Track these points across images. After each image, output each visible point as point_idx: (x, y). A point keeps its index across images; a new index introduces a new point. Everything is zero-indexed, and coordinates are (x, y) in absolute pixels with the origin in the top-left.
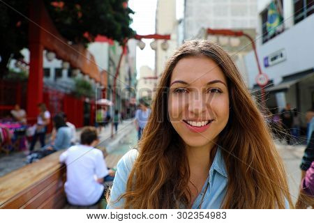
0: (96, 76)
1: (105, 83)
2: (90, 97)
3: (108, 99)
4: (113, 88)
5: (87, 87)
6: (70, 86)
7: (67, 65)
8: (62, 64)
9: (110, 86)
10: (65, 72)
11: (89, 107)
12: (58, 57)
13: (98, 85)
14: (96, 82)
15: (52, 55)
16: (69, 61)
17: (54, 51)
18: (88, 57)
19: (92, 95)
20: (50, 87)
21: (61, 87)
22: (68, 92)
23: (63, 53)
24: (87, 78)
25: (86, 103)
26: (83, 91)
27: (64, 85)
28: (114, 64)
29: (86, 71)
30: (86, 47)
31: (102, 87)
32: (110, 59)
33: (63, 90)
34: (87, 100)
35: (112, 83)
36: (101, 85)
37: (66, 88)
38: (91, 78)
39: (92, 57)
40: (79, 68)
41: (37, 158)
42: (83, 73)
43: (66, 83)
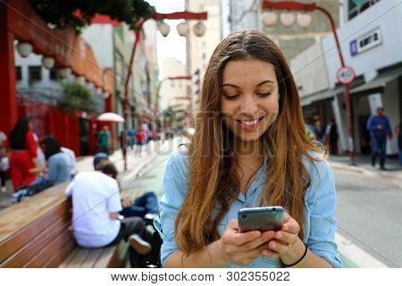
0: (97, 78)
1: (110, 88)
2: (88, 111)
3: (116, 113)
4: (122, 96)
5: (81, 94)
6: (56, 95)
7: (51, 62)
8: (43, 60)
9: (118, 93)
10: (45, 73)
11: (87, 125)
12: (36, 51)
13: (99, 91)
14: (96, 87)
15: (27, 48)
16: (54, 56)
17: (31, 42)
18: (82, 47)
19: (91, 107)
20: (26, 96)
21: (44, 96)
22: (54, 102)
23: (44, 43)
24: (82, 81)
25: (81, 119)
26: (77, 102)
27: (48, 93)
28: (122, 58)
29: (80, 70)
30: (78, 33)
31: (107, 95)
32: (116, 50)
33: (46, 101)
34: (84, 115)
35: (121, 88)
36: (104, 91)
37: (50, 98)
38: (87, 81)
39: (88, 47)
40: (70, 67)
41: (27, 195)
42: (76, 75)
43: (50, 89)
